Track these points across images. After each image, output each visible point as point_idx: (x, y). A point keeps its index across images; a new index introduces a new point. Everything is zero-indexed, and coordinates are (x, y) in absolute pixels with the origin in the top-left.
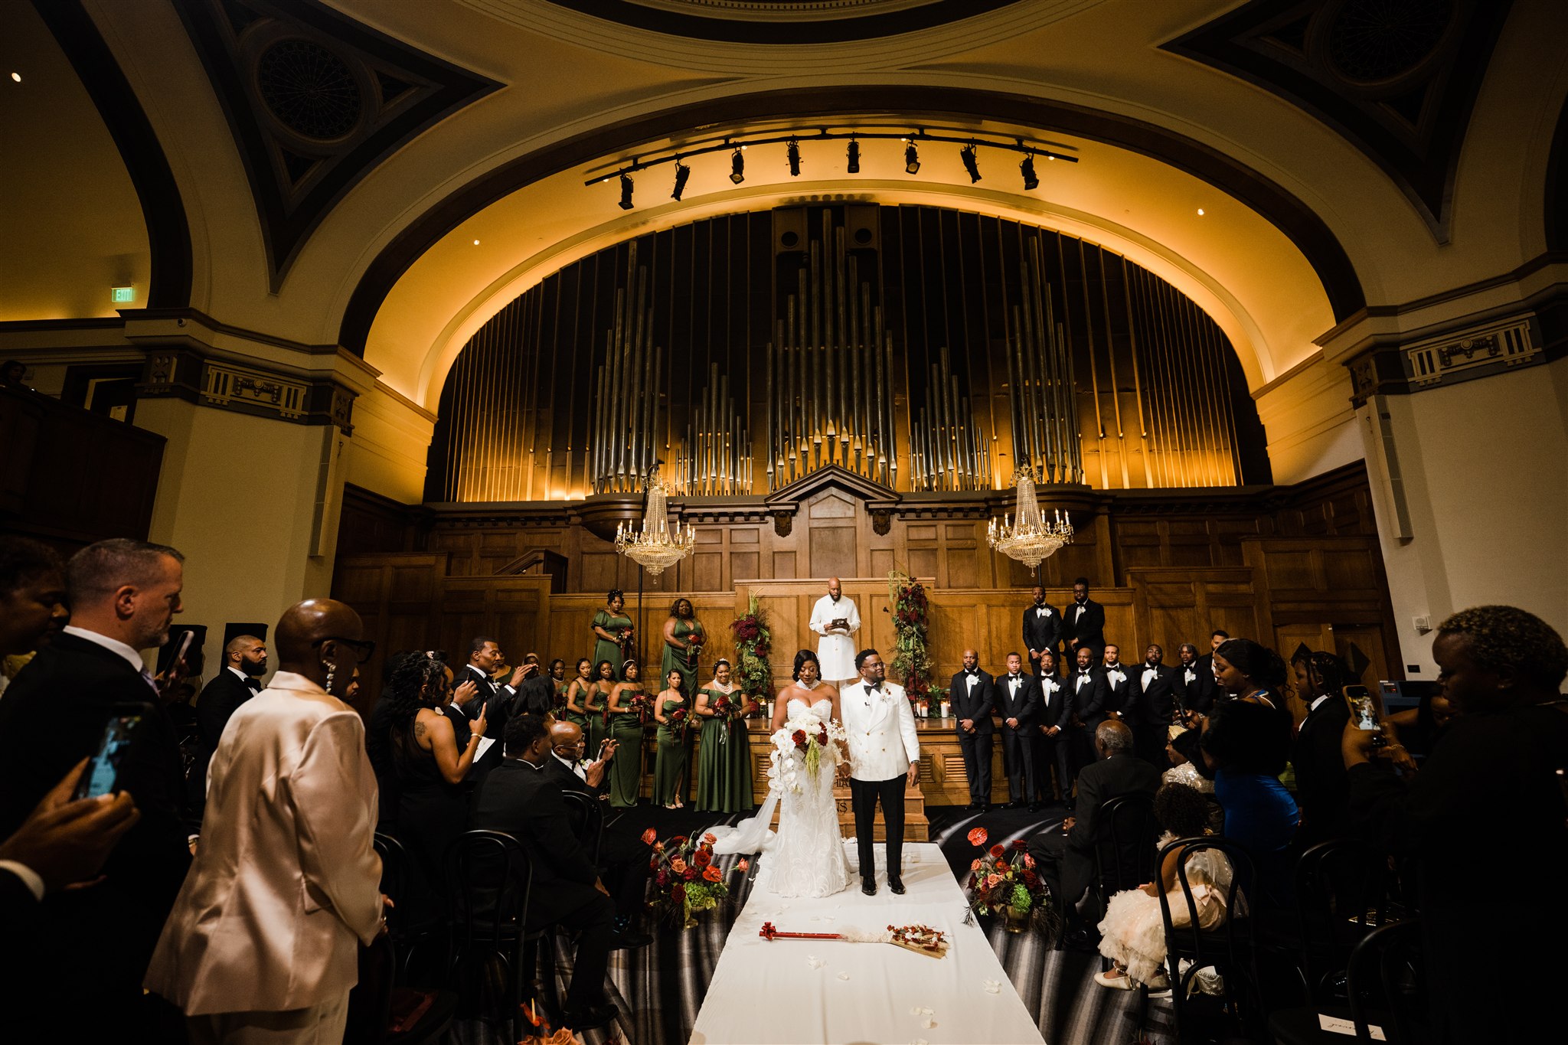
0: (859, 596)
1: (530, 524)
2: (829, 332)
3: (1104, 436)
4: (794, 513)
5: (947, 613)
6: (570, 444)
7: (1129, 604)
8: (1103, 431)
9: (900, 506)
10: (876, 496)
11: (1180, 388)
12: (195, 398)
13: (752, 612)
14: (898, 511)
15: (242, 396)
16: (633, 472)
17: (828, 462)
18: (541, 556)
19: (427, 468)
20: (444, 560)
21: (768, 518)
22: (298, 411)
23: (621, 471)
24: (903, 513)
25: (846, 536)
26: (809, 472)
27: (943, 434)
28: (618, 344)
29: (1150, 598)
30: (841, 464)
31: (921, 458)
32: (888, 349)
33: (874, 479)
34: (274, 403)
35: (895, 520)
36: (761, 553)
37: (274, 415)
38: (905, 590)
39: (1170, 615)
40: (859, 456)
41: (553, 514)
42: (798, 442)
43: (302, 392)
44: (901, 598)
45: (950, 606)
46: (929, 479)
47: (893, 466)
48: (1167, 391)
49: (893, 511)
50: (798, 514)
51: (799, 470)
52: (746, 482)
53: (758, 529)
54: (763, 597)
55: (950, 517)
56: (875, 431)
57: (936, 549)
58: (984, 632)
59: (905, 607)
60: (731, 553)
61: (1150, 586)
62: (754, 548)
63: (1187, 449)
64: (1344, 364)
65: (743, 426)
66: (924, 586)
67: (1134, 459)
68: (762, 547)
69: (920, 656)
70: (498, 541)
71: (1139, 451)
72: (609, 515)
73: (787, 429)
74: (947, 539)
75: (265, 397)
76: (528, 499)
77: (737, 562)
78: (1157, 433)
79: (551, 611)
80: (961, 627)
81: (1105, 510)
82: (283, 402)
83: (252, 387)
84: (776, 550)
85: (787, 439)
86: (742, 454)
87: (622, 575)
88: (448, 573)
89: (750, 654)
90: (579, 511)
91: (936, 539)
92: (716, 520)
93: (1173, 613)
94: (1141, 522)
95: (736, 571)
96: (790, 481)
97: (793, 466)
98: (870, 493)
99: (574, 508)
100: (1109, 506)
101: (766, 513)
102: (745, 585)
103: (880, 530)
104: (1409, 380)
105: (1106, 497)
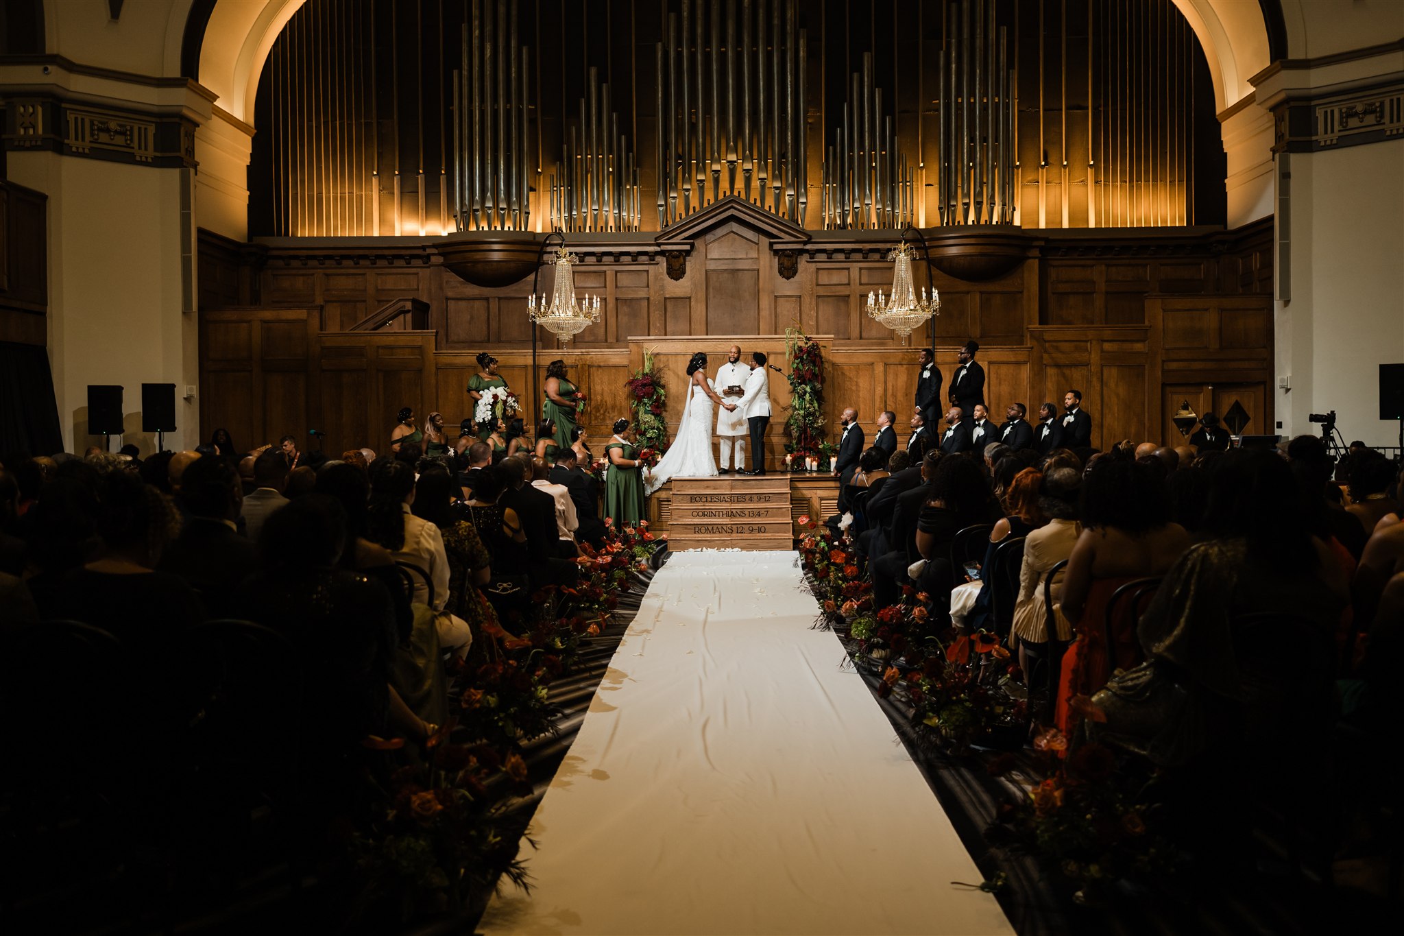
1: (380, 263)
2: (731, 31)
3: (1046, 164)
4: (688, 253)
5: (844, 371)
6: (421, 166)
7: (1025, 363)
8: (1046, 159)
9: (808, 247)
10: (782, 235)
11: (1139, 105)
12: (60, 148)
13: (647, 370)
14: (807, 251)
15: (99, 141)
16: (503, 204)
17: (728, 193)
18: (409, 305)
19: (248, 193)
20: (316, 313)
21: (658, 258)
22: (151, 153)
23: (489, 203)
24: (812, 254)
25: (748, 280)
26: (706, 205)
27: (861, 158)
28: (476, 42)
29: (1046, 356)
30: (743, 196)
31: (835, 190)
32: (801, 54)
33: (781, 215)
34: (128, 146)
35: (803, 263)
36: (652, 298)
37: (129, 159)
38: (800, 348)
39: (1064, 373)
40: (763, 187)
41: (408, 252)
42: (694, 168)
43: (152, 130)
44: (796, 357)
45: (847, 364)
46: (843, 216)
47: (802, 200)
48: (1123, 110)
49: (802, 252)
50: (694, 254)
51: (694, 202)
52: (633, 217)
53: (648, 271)
54: (658, 354)
55: (865, 258)
56: (783, 155)
57: (848, 296)
58: (879, 390)
59: (800, 365)
60: (617, 299)
61: (1047, 345)
62: (642, 294)
63: (1137, 181)
64: (1270, 110)
65: (629, 148)
66: (821, 344)
67: (1078, 191)
68: (652, 291)
69: (813, 414)
70: (343, 283)
71: (1084, 182)
72: (478, 256)
73: (680, 150)
74: (861, 284)
75: (119, 140)
76: (376, 233)
77: (624, 309)
78: (1106, 161)
79: (437, 369)
80: (857, 385)
81: (1036, 253)
82: (136, 145)
83: (108, 130)
84: (667, 296)
85: (680, 164)
86: (628, 181)
87: (494, 324)
88: (324, 328)
89: (646, 413)
90: (441, 250)
91: (849, 284)
92: (599, 261)
93: (1067, 371)
94: (1078, 266)
95: (624, 320)
96: (683, 216)
97: (687, 197)
98: (775, 232)
99: (434, 246)
100: (1042, 249)
101: (657, 253)
102: (637, 343)
103: (786, 273)
104: (1314, 138)
105: (1037, 239)
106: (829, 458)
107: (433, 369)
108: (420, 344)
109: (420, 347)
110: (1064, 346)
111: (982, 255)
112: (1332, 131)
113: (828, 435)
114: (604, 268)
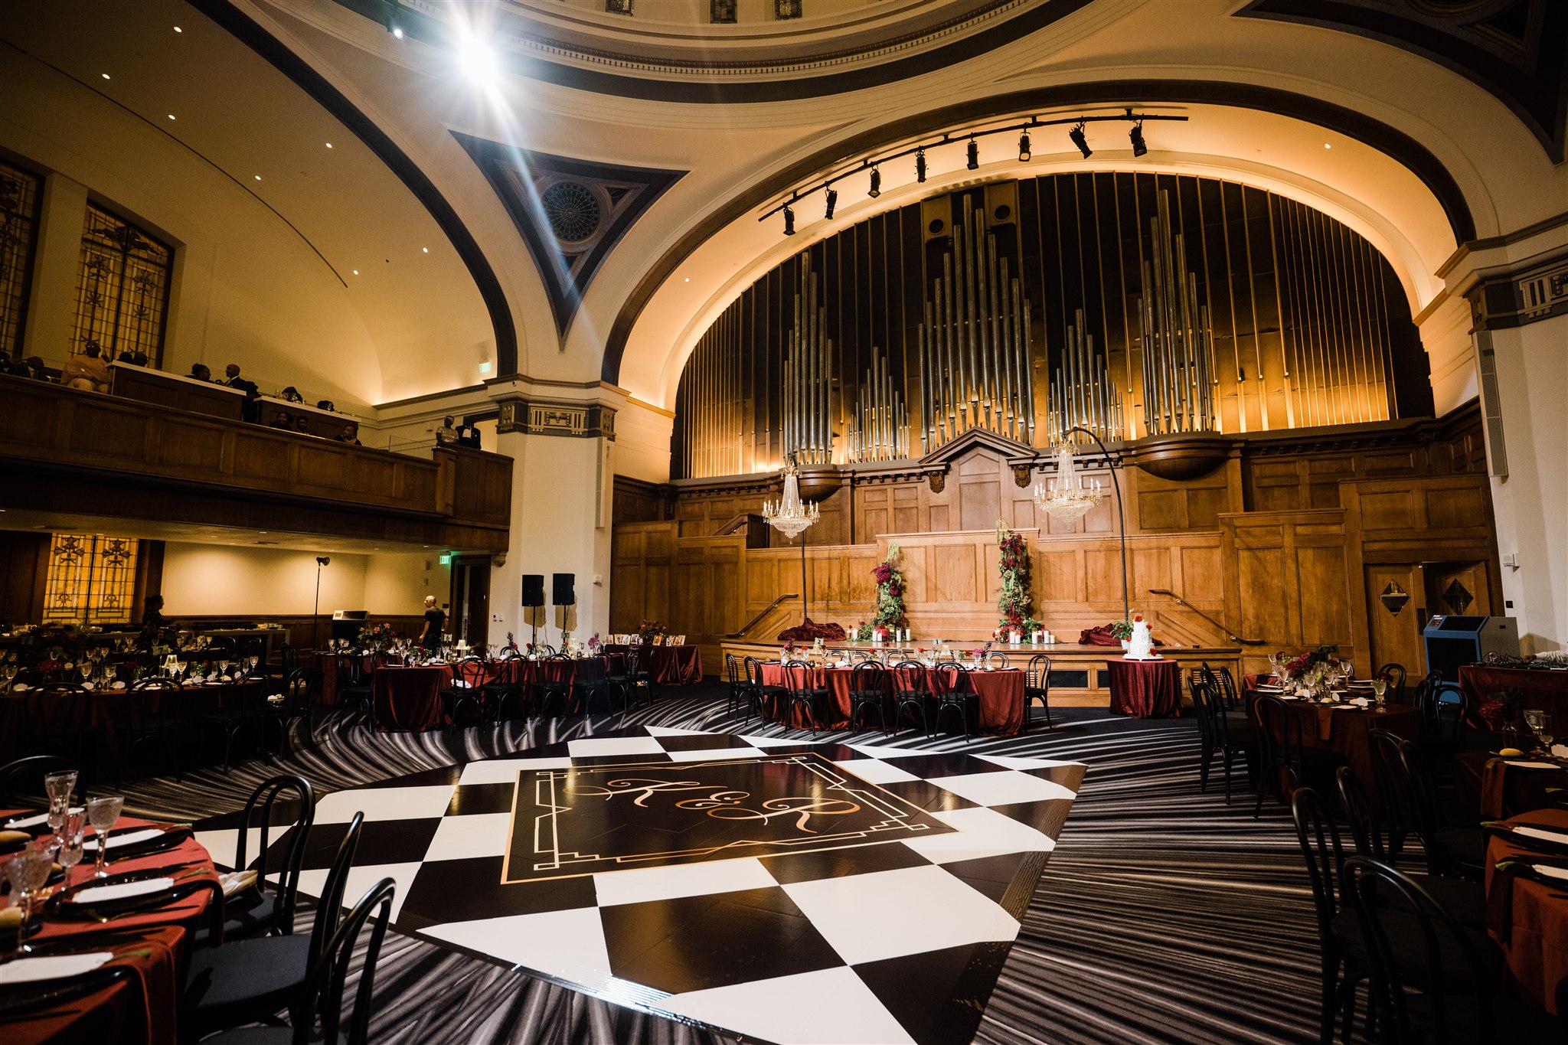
0: (975, 545)
2: (971, 308)
3: (1243, 380)
4: (945, 472)
6: (768, 426)
7: (1217, 547)
8: (1242, 374)
10: (1014, 453)
11: (1329, 321)
12: (525, 430)
14: (1037, 465)
15: (551, 424)
16: (813, 447)
17: (973, 425)
18: (746, 519)
19: (671, 453)
20: (676, 526)
21: (924, 477)
22: (584, 429)
23: (804, 447)
24: (1041, 466)
25: (991, 489)
26: (957, 435)
27: (1078, 391)
28: (797, 341)
29: (1237, 540)
30: (984, 426)
31: (1057, 415)
32: (1026, 317)
33: (1015, 438)
34: (568, 426)
35: (1034, 472)
36: (920, 507)
37: (568, 434)
38: (1005, 540)
39: (1256, 556)
40: (999, 419)
41: (758, 484)
42: (947, 409)
43: (582, 415)
44: (1002, 547)
45: (1051, 552)
47: (1031, 425)
48: (1314, 327)
50: (950, 472)
51: (948, 434)
52: (903, 448)
53: (916, 487)
54: (899, 548)
55: (1085, 467)
56: (1014, 395)
58: (1081, 573)
59: (1006, 555)
60: (895, 508)
61: (1238, 530)
62: (913, 503)
63: (1334, 386)
64: (1464, 297)
65: (902, 400)
66: (1023, 536)
67: (1276, 399)
68: (920, 502)
69: (1018, 595)
70: (721, 507)
71: (1281, 392)
73: (937, 398)
75: (563, 423)
76: (740, 473)
77: (900, 515)
78: (1301, 370)
79: (747, 561)
80: (1061, 570)
81: (1238, 453)
82: (573, 424)
83: (556, 417)
84: (932, 504)
85: (937, 409)
86: (900, 423)
88: (680, 535)
89: (885, 594)
90: (775, 481)
92: (882, 482)
93: (1260, 554)
94: (1280, 462)
96: (940, 445)
97: (942, 431)
98: (1010, 451)
99: (772, 478)
100: (1242, 450)
101: (922, 474)
102: (882, 539)
103: (1020, 482)
104: (1519, 312)
105: (1236, 441)
110: (1255, 531)
111: (1183, 457)
112: (1543, 301)
113: (1036, 612)
114: (885, 487)
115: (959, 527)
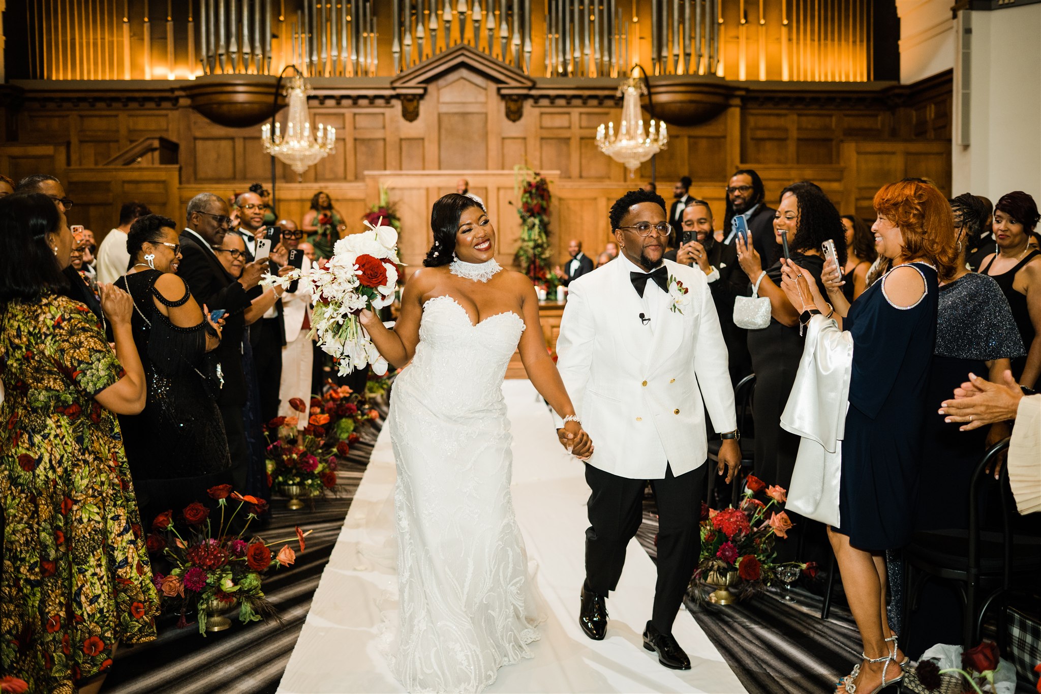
0: (486, 189)
3: (747, 22)
4: (421, 97)
5: (569, 206)
6: (170, 13)
8: (746, 17)
9: (533, 92)
10: (508, 81)
13: (383, 204)
14: (531, 97)
16: (247, 49)
17: (459, 42)
18: (156, 144)
19: (4, 38)
20: (63, 150)
21: (394, 102)
23: (233, 48)
24: (536, 99)
25: (476, 122)
26: (438, 52)
27: (582, 12)
30: (472, 44)
31: (557, 40)
33: (507, 62)
35: (528, 105)
36: (388, 139)
38: (529, 184)
40: (491, 36)
41: (158, 95)
42: (427, 18)
44: (525, 192)
45: (572, 200)
46: (565, 64)
47: (527, 48)
49: (526, 97)
50: (427, 97)
51: (427, 50)
52: (370, 63)
53: (383, 114)
54: (393, 189)
55: (585, 104)
57: (569, 139)
59: (529, 200)
60: (355, 140)
62: (379, 134)
66: (548, 180)
67: (773, 48)
68: (388, 133)
69: (540, 246)
70: (98, 124)
71: (779, 40)
72: (223, 98)
73: (414, 2)
74: (581, 128)
76: (127, 77)
77: (362, 149)
78: (798, 21)
79: (181, 202)
80: (582, 219)
81: (737, 101)
84: (403, 136)
85: (414, 14)
86: (365, 30)
87: (239, 163)
88: (69, 163)
90: (188, 93)
91: (569, 128)
92: (338, 103)
94: (773, 115)
95: (362, 158)
96: (417, 62)
97: (420, 46)
98: (502, 78)
99: (183, 89)
100: (742, 98)
101: (392, 97)
102: (373, 177)
103: (512, 116)
105: (739, 89)
106: (556, 286)
107: (177, 203)
108: (164, 179)
109: (164, 182)
111: (691, 102)
114: (343, 111)
115: (436, 165)
